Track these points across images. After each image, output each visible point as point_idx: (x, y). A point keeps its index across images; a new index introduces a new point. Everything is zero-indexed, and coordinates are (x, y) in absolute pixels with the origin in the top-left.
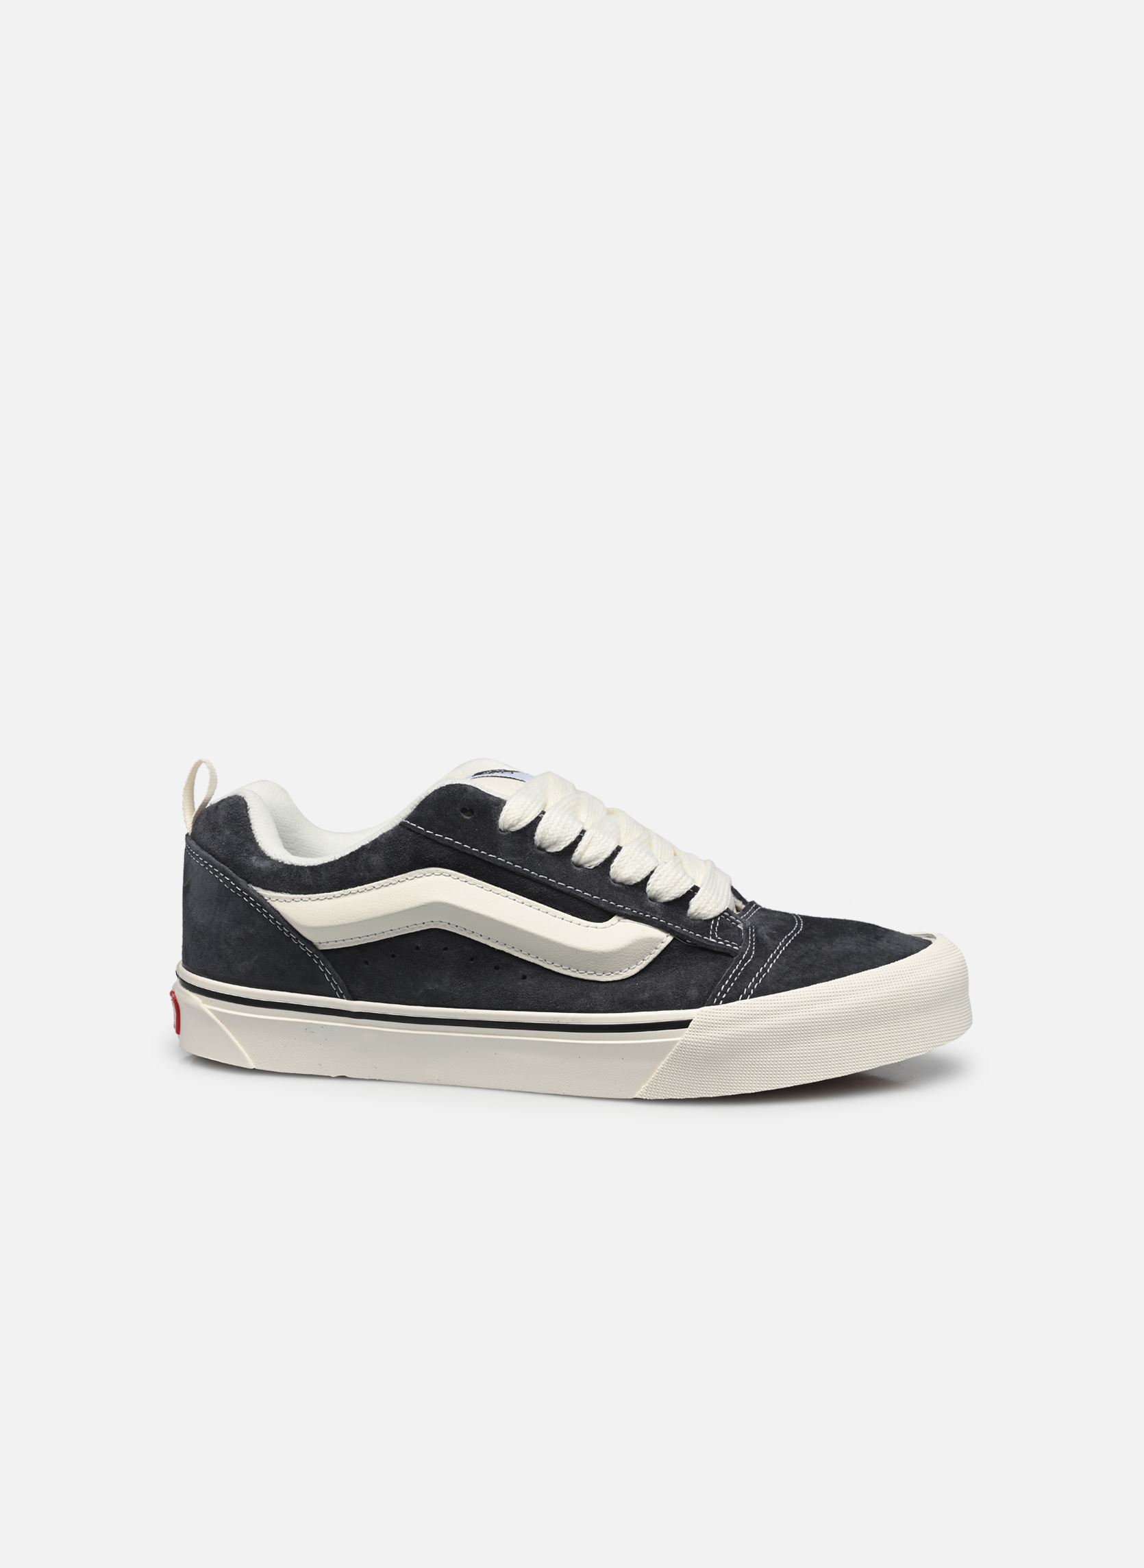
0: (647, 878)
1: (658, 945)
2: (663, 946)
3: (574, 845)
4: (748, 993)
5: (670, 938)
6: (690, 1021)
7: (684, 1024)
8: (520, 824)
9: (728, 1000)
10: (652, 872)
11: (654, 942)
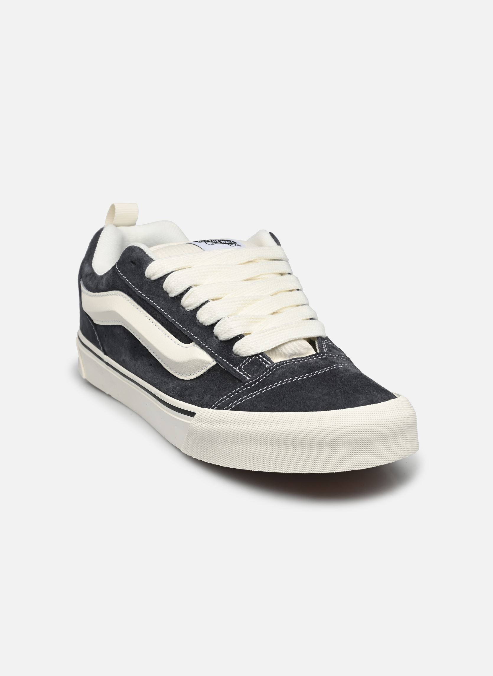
0: (216, 324)
1: (206, 365)
2: (210, 366)
3: (182, 295)
4: (231, 406)
5: (214, 363)
6: (195, 413)
7: (192, 414)
8: (154, 276)
9: (219, 408)
10: (218, 321)
11: (204, 363)
